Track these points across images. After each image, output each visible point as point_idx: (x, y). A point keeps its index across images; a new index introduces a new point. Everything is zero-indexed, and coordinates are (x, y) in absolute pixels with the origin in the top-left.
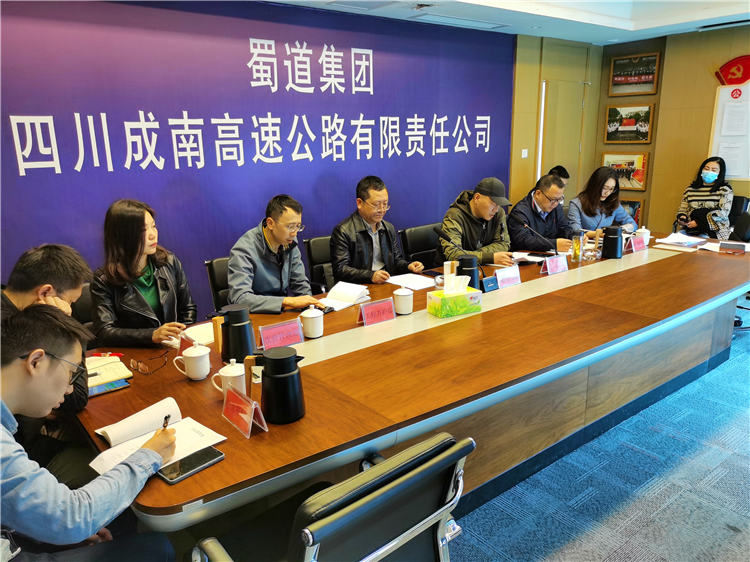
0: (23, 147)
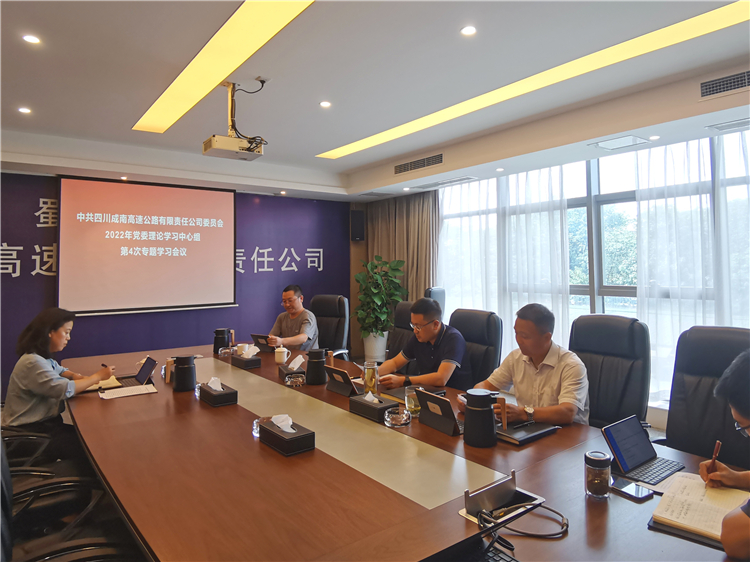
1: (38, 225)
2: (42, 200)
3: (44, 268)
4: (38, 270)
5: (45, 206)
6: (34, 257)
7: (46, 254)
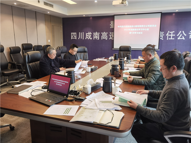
1: (111, 28)
2: (111, 21)
3: (112, 38)
4: (110, 38)
5: (112, 23)
6: (110, 35)
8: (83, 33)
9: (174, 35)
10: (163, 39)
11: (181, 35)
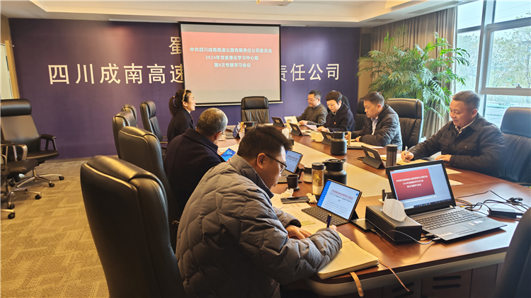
0: (53, 75)
1: (172, 53)
2: (172, 38)
3: (177, 78)
4: (173, 80)
5: (174, 42)
6: (171, 72)
7: (177, 70)
8: (91, 65)
9: (304, 72)
10: (285, 80)
11: (315, 71)
